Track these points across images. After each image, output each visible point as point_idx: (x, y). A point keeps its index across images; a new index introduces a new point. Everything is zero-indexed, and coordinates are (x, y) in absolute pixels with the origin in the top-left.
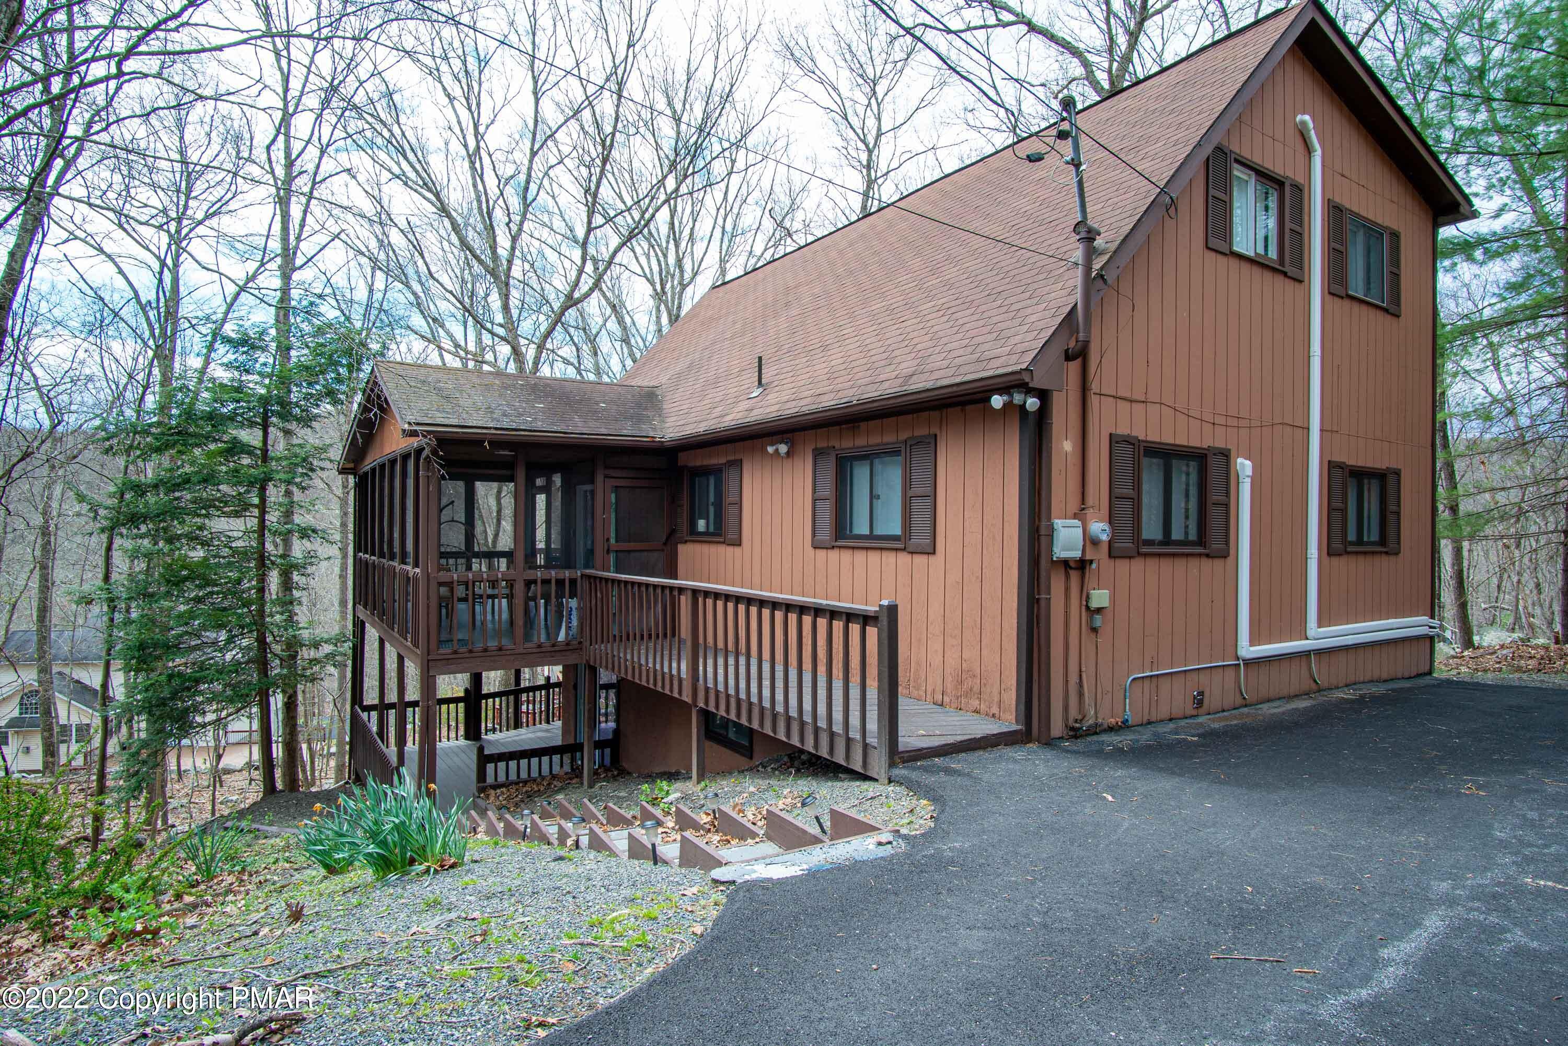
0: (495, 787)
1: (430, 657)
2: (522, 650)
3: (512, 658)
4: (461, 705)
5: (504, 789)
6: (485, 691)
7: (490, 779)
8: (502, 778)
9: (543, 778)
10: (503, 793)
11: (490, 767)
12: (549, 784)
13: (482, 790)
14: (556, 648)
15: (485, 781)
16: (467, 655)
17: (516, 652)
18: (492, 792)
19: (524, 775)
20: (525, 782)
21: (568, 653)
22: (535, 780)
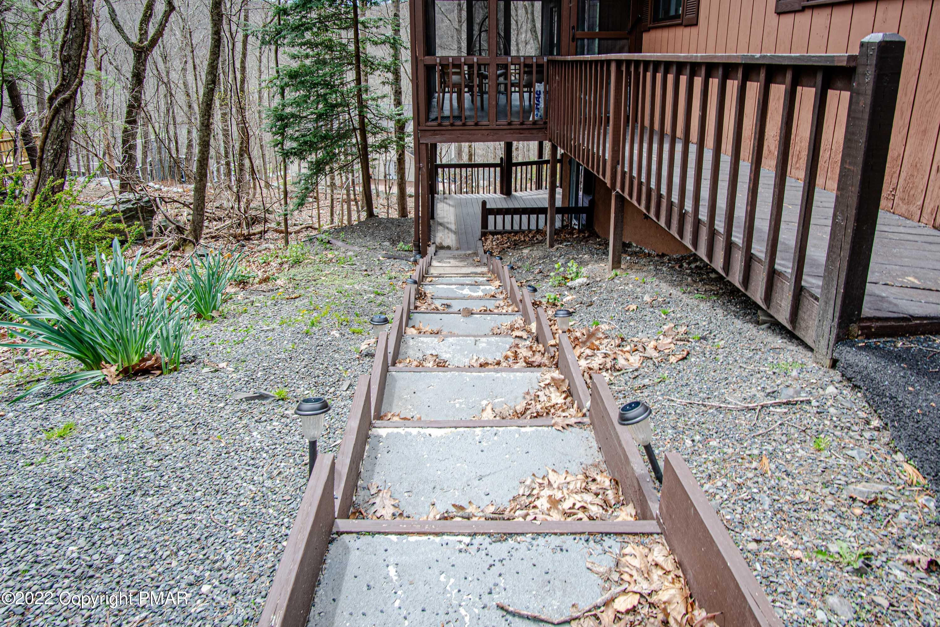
0: (493, 233)
1: (420, 128)
2: (495, 127)
3: (486, 132)
4: (498, 169)
5: (499, 236)
6: (514, 161)
7: (491, 227)
8: (500, 227)
9: (530, 231)
10: (498, 239)
11: (491, 218)
12: (533, 237)
13: (484, 234)
14: (524, 127)
15: (487, 228)
16: (450, 128)
17: (490, 127)
18: (491, 237)
19: (516, 227)
20: (516, 233)
21: (534, 131)
22: (523, 232)
